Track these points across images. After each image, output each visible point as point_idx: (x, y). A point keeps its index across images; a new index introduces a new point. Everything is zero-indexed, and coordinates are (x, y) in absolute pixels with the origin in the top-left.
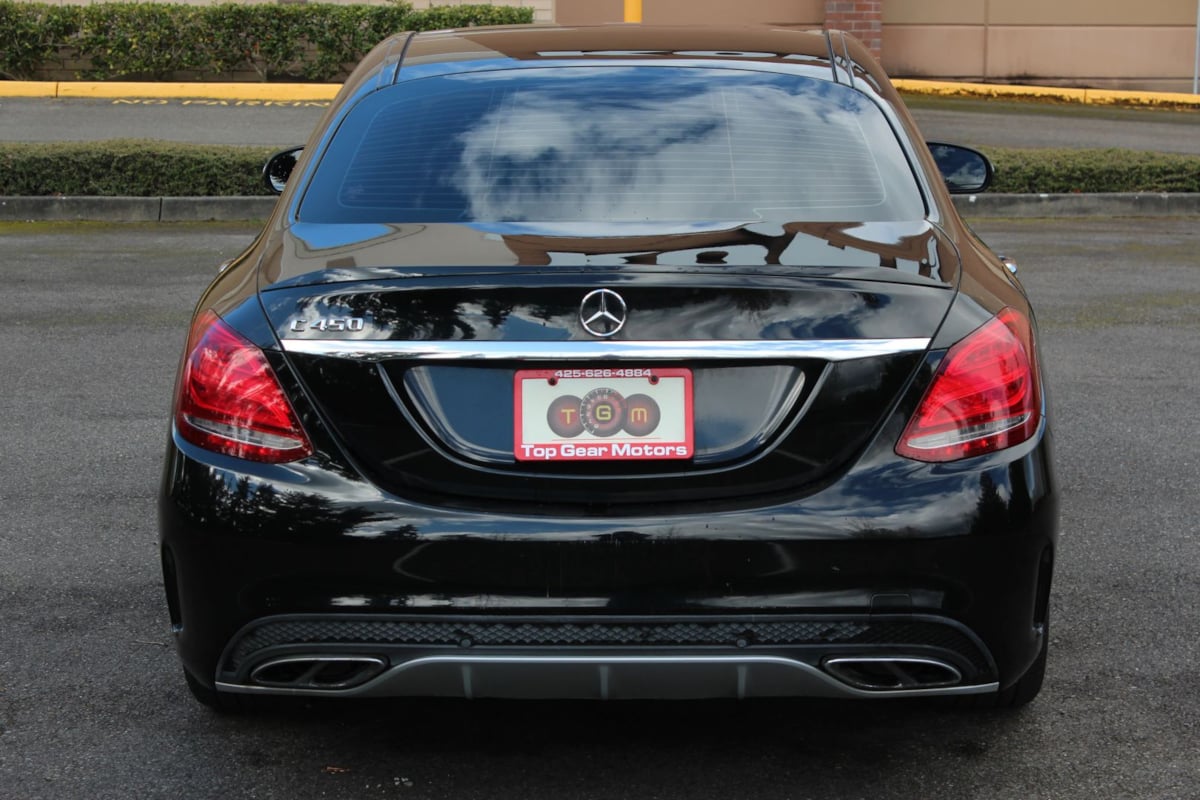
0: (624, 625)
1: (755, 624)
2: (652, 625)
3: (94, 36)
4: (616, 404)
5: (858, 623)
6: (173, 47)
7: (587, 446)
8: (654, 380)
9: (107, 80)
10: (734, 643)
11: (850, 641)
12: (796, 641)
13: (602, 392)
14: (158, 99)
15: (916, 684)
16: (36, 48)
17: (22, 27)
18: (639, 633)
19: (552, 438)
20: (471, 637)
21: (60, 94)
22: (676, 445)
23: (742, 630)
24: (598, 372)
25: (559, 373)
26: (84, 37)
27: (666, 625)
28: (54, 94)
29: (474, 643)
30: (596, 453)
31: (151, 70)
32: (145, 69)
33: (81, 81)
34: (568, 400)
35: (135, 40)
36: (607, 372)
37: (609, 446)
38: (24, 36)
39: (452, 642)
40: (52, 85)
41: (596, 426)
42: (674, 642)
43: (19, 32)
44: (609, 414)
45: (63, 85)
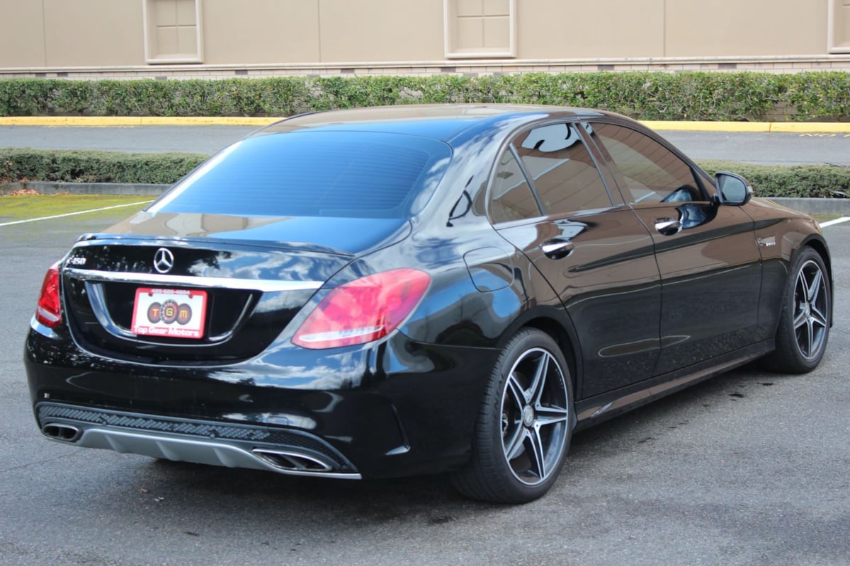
0: (163, 421)
1: (217, 426)
2: (174, 422)
3: (797, 93)
4: (175, 308)
5: (264, 431)
6: (845, 100)
7: (159, 328)
8: (191, 297)
9: (805, 121)
10: (209, 436)
11: (261, 440)
12: (236, 438)
13: (170, 301)
14: (830, 133)
15: (304, 469)
16: (761, 101)
17: (753, 88)
18: (169, 426)
19: (147, 323)
20: (105, 420)
21: (772, 130)
22: (195, 330)
23: (211, 429)
24: (169, 291)
25: (153, 290)
26: (791, 93)
27: (180, 423)
28: (768, 130)
29: (107, 424)
30: (162, 332)
31: (831, 114)
32: (827, 114)
33: (789, 121)
34: (156, 305)
35: (821, 96)
36: (172, 291)
37: (168, 329)
38: (753, 93)
39: (99, 422)
40: (767, 124)
41: (166, 319)
42: (183, 432)
43: (751, 91)
44: (171, 312)
45: (774, 124)
